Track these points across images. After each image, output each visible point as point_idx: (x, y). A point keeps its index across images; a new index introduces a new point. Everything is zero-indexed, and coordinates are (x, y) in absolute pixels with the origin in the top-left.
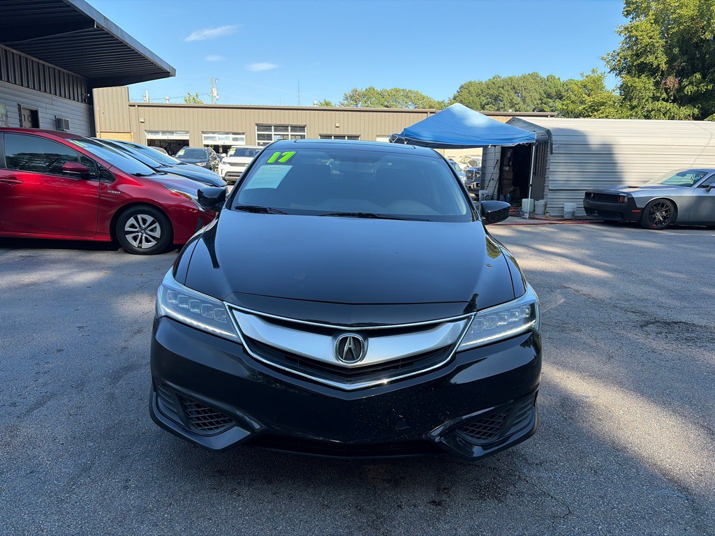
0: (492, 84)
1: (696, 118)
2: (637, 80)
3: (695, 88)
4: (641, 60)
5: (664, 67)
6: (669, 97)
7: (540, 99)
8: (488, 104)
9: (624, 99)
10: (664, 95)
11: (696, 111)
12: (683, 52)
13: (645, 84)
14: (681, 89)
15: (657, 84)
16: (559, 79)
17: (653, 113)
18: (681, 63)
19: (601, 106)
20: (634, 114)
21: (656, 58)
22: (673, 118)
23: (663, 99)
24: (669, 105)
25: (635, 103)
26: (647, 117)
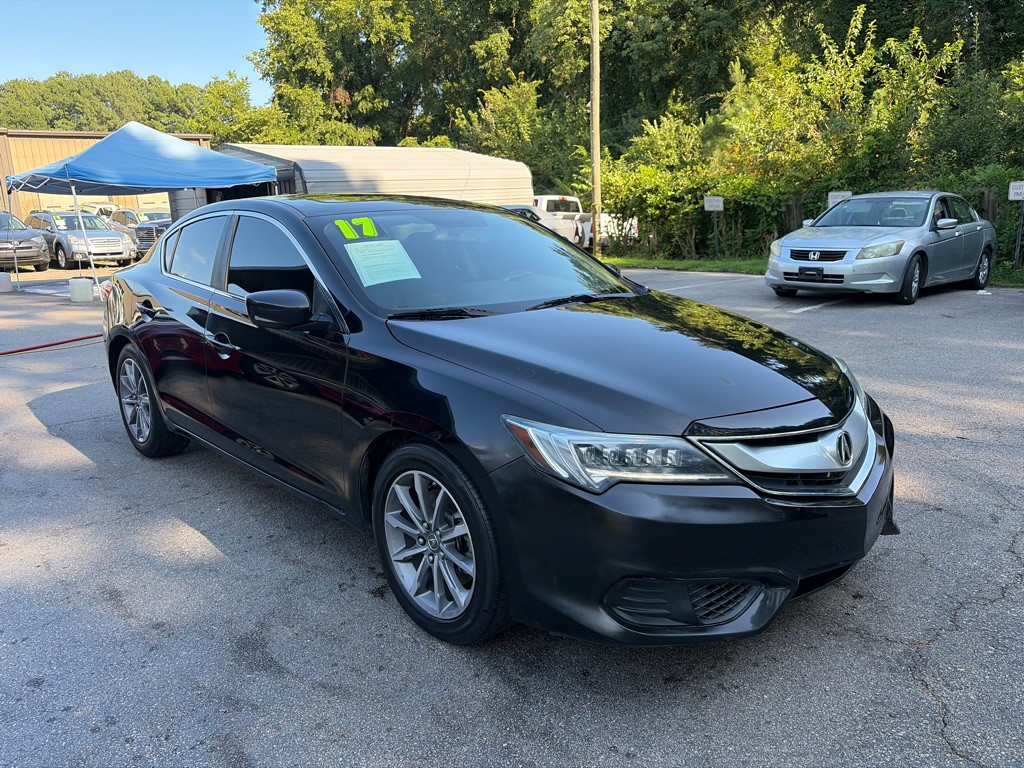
0: (57, 85)
1: (378, 143)
2: (301, 92)
3: (370, 105)
4: (301, 64)
5: (329, 75)
6: (342, 116)
7: (145, 112)
8: (58, 119)
9: (290, 117)
10: (336, 113)
11: (376, 134)
12: (348, 58)
13: (310, 98)
14: (354, 106)
15: (325, 97)
16: (167, 82)
17: (327, 136)
18: (348, 72)
19: (262, 125)
20: (306, 137)
21: (318, 63)
22: (351, 143)
23: (336, 118)
24: (345, 126)
25: (304, 123)
26: (323, 142)
